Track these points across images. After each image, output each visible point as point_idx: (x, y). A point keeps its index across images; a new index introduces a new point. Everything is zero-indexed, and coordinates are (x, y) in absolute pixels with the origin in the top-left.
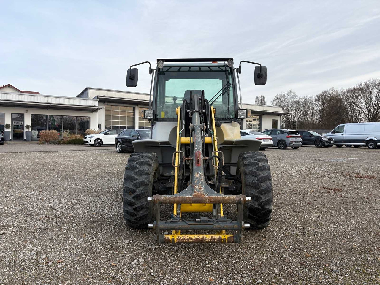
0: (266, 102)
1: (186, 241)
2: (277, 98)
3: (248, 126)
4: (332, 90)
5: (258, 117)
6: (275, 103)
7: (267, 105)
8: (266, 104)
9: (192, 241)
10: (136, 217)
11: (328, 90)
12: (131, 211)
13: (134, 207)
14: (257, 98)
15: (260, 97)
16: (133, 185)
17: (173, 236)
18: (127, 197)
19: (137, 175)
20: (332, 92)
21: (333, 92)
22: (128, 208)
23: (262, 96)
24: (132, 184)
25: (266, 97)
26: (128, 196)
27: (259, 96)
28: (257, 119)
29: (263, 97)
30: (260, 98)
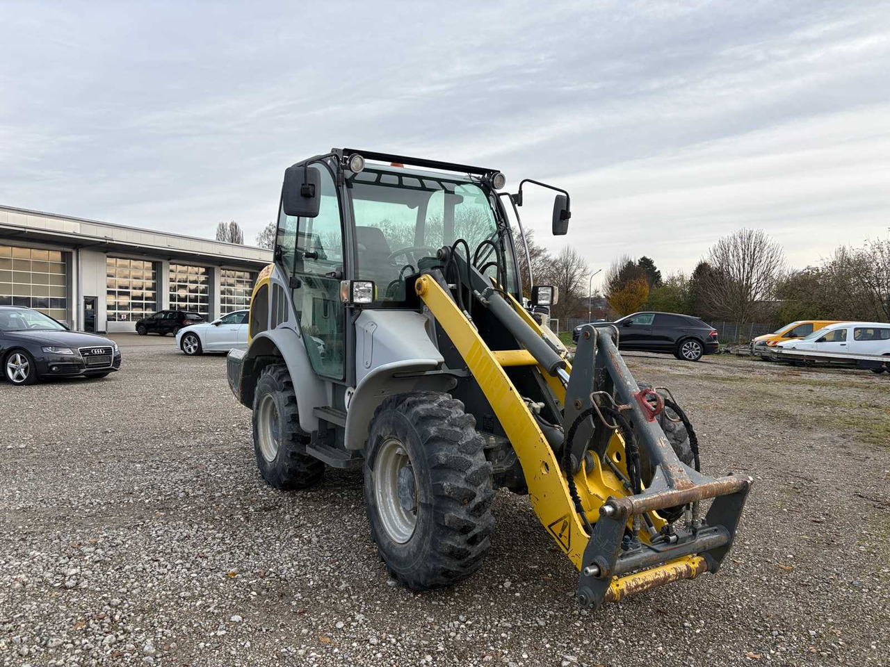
0: (242, 240)
1: (640, 588)
2: (270, 231)
3: (245, 297)
4: (385, 226)
5: (247, 275)
6: (266, 242)
7: (246, 243)
8: (242, 243)
9: (649, 585)
10: (466, 560)
11: (378, 223)
12: (460, 547)
13: (470, 535)
14: (222, 227)
15: (229, 224)
16: (466, 481)
17: (618, 585)
18: (455, 511)
19: (468, 454)
20: (384, 228)
21: (386, 229)
22: (452, 540)
23: (232, 224)
24: (464, 477)
25: (241, 227)
26: (456, 508)
27: (226, 224)
28: (245, 280)
29: (234, 227)
30: (228, 228)
